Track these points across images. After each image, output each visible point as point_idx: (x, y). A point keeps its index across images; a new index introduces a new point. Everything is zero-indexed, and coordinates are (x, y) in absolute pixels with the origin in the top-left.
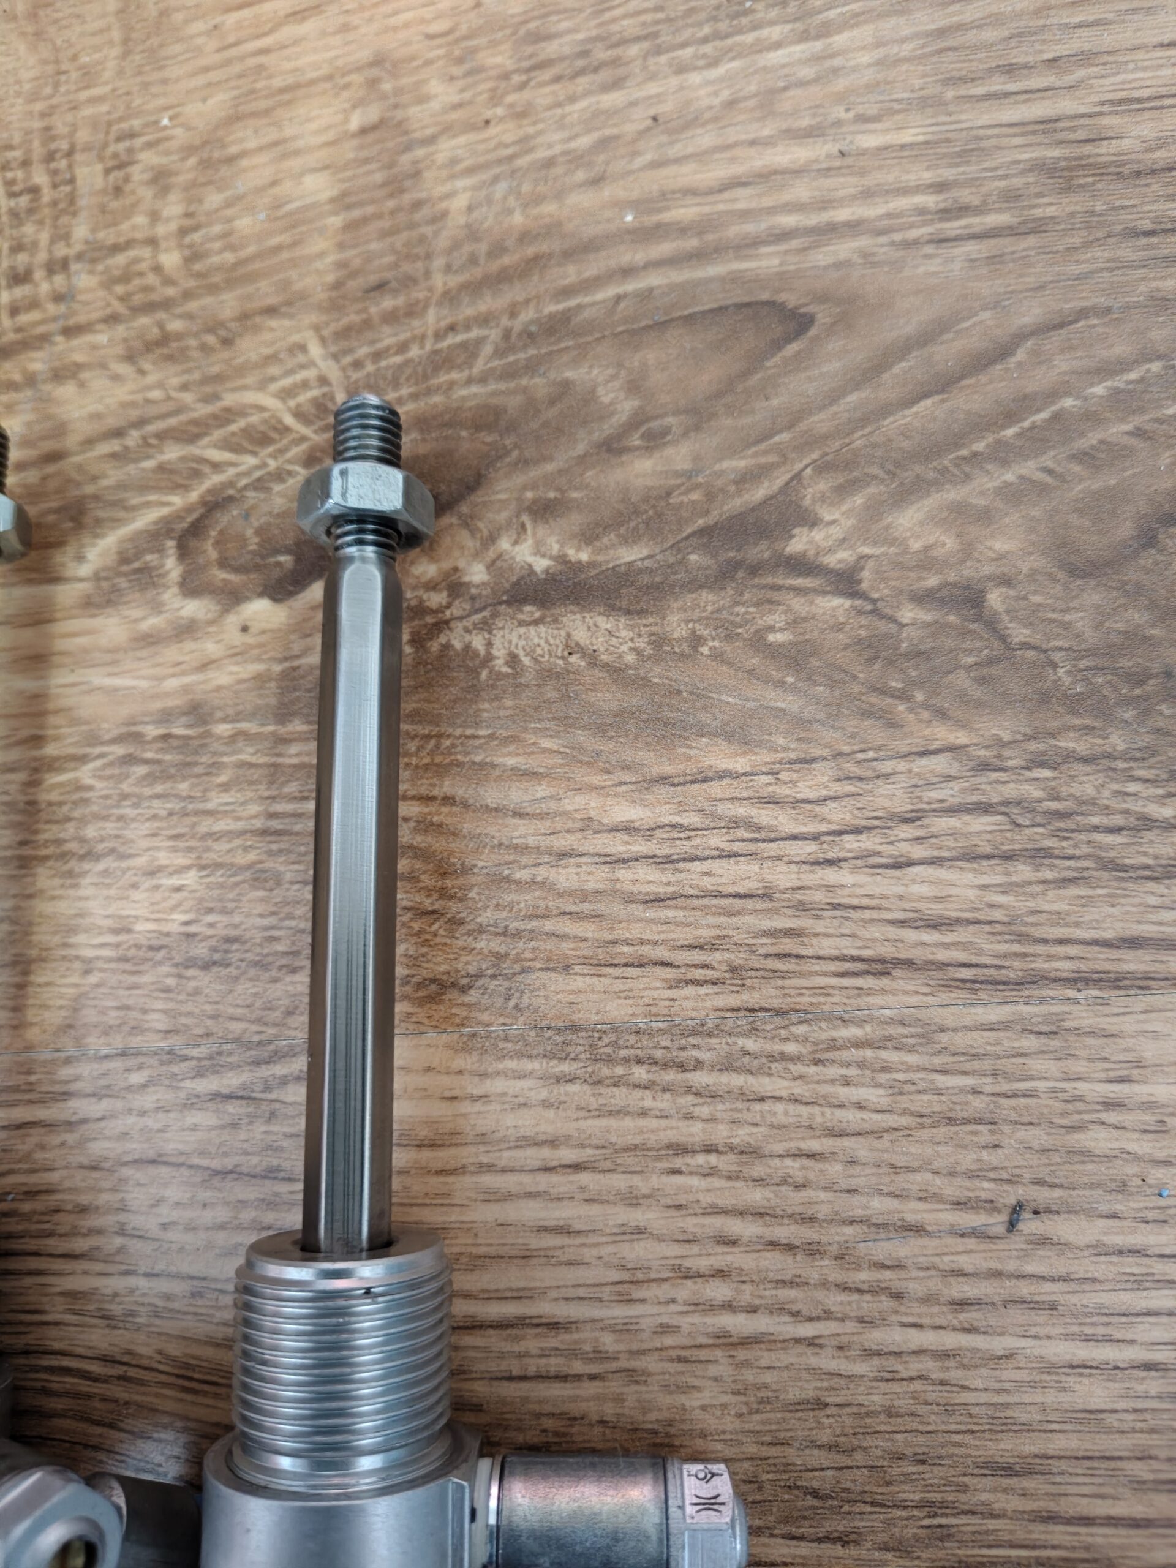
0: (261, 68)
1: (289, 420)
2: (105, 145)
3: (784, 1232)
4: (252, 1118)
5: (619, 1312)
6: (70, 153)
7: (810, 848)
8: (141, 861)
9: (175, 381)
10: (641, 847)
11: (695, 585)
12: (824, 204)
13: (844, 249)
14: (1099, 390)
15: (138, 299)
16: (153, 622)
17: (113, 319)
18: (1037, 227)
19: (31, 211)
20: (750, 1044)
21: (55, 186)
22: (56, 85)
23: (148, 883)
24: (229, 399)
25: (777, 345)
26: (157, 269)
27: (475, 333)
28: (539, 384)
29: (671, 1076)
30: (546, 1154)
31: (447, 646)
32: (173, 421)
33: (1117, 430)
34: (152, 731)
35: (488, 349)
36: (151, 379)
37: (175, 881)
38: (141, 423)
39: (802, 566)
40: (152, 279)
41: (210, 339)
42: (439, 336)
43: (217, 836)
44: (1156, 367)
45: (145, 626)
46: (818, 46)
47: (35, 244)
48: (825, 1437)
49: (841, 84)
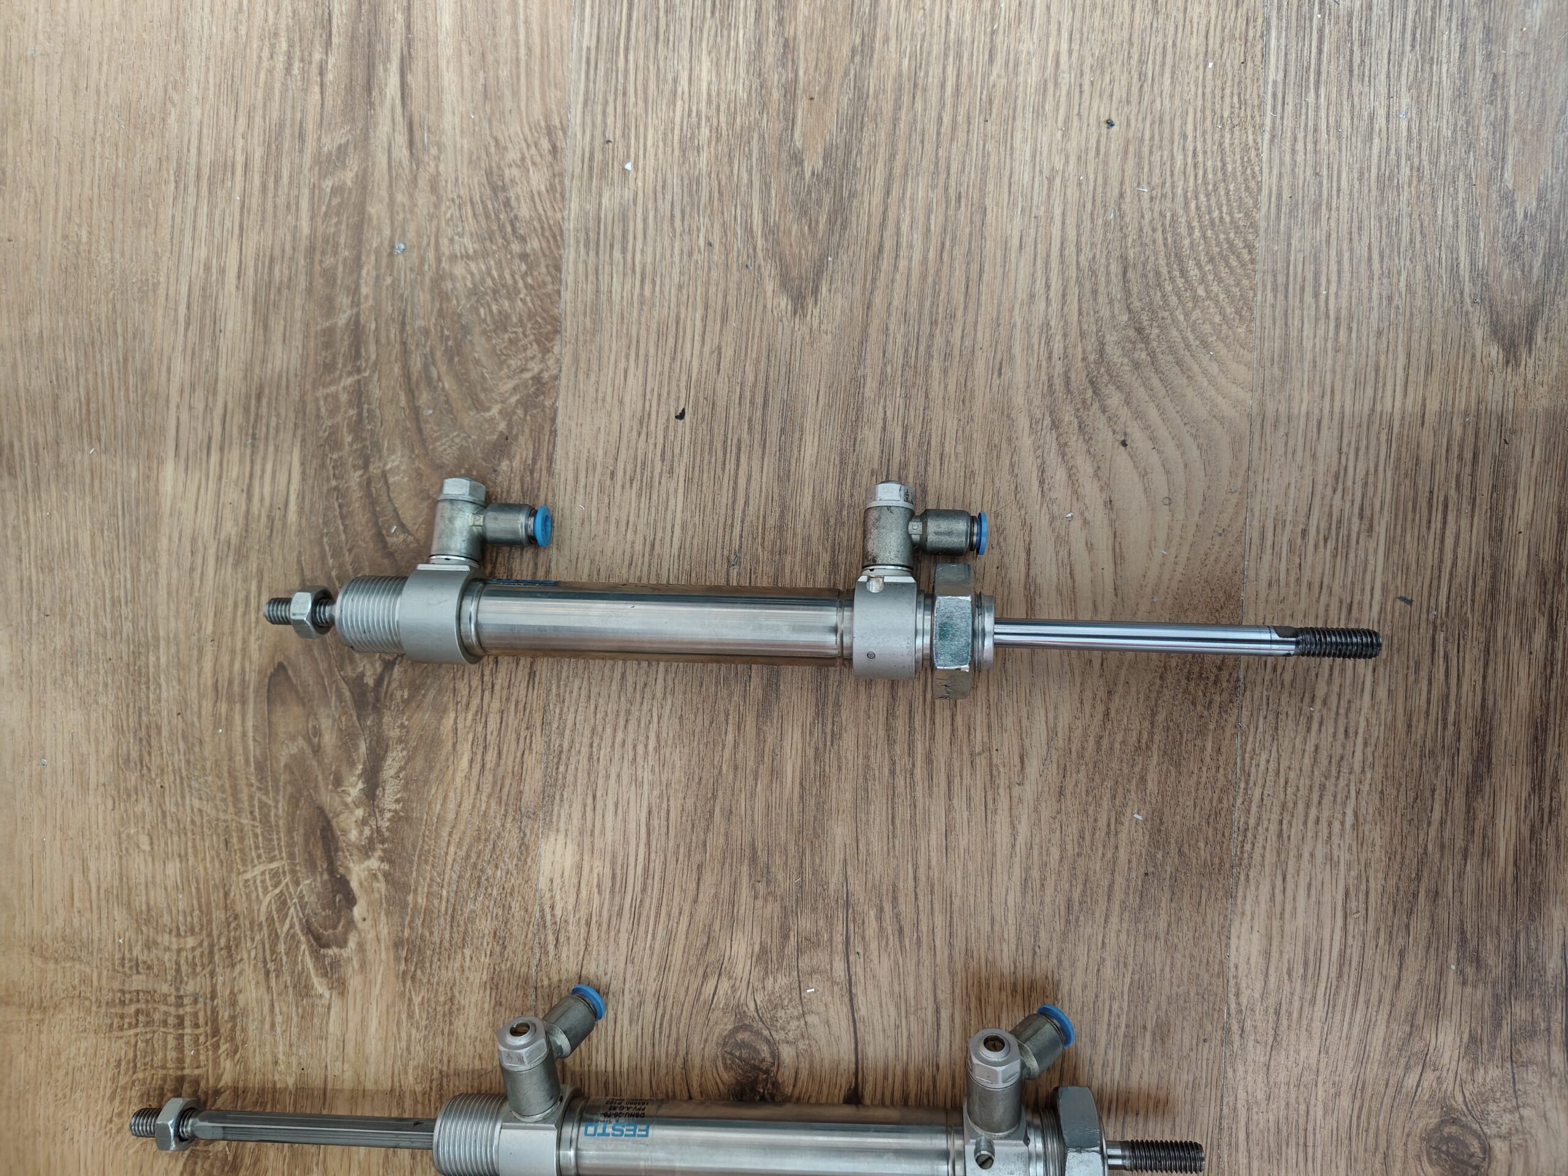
0: (107, 891)
1: (277, 891)
2: (125, 973)
3: (622, 723)
4: (567, 931)
5: (646, 786)
6: (123, 992)
7: (487, 693)
8: (457, 974)
9: (249, 944)
10: (479, 757)
11: (380, 724)
12: (233, 652)
13: (253, 646)
14: (331, 561)
15: (206, 960)
16: (355, 963)
17: (212, 974)
18: (260, 572)
19: (148, 1015)
20: (555, 726)
21: (138, 1001)
22: (86, 998)
23: (467, 972)
24: (263, 918)
25: (288, 678)
26: (193, 949)
27: (256, 803)
28: (283, 778)
29: (564, 756)
30: (589, 809)
31: (388, 829)
32: (267, 946)
33: (347, 558)
34: (403, 967)
35: (264, 798)
36: (245, 956)
37: (468, 959)
38: (265, 962)
39: (379, 681)
40: (197, 953)
41: (233, 925)
42: (254, 819)
43: (451, 937)
44: (325, 539)
45: (356, 967)
46: (162, 642)
47: (165, 1013)
48: (692, 717)
49: (182, 636)
